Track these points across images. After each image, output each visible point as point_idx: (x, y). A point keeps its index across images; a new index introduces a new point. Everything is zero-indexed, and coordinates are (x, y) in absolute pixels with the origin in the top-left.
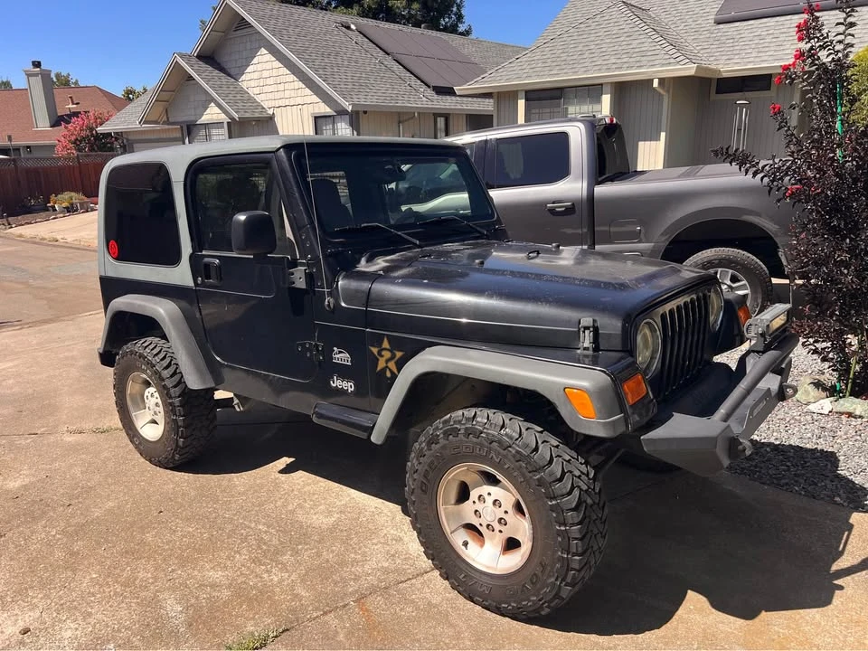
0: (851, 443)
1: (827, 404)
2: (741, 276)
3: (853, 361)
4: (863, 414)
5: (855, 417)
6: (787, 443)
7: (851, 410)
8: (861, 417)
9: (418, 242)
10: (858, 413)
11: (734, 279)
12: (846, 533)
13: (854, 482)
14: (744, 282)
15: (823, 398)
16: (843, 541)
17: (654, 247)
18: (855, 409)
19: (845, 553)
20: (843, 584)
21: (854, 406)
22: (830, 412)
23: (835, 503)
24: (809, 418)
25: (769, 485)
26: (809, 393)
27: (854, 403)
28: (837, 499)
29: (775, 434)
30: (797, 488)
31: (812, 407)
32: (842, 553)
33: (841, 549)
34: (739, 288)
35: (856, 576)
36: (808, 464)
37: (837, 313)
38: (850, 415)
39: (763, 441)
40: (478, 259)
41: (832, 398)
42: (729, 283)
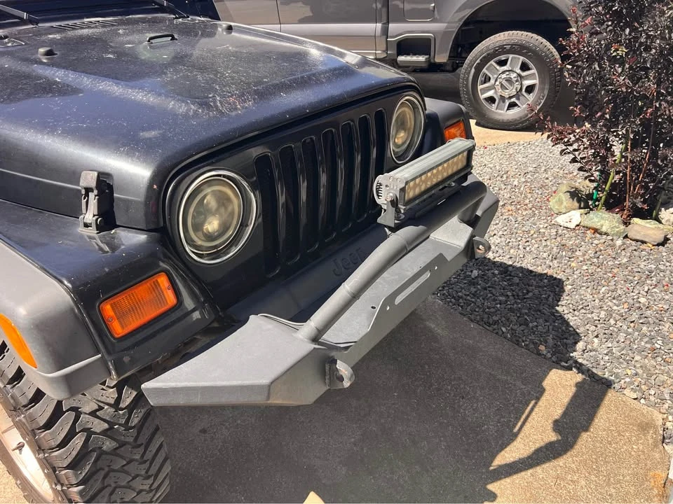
0: (585, 267)
1: (575, 217)
2: (531, 65)
3: (612, 171)
4: (609, 231)
5: (601, 234)
6: (519, 265)
7: (597, 226)
8: (606, 234)
9: (25, 15)
10: (604, 229)
11: (524, 67)
12: (533, 402)
13: (567, 324)
14: (534, 71)
15: (574, 210)
16: (524, 416)
17: (447, 28)
18: (602, 226)
19: (520, 436)
20: (498, 492)
21: (602, 222)
22: (577, 225)
23: (539, 353)
24: (554, 231)
25: (478, 322)
26: (562, 203)
27: (602, 218)
28: (542, 348)
29: (512, 251)
30: (504, 329)
31: (561, 220)
32: (516, 435)
33: (516, 430)
34: (527, 78)
35: (517, 478)
36: (530, 294)
37: (607, 116)
38: (596, 231)
39: (497, 259)
40: (42, 47)
41: (582, 210)
42: (519, 71)
